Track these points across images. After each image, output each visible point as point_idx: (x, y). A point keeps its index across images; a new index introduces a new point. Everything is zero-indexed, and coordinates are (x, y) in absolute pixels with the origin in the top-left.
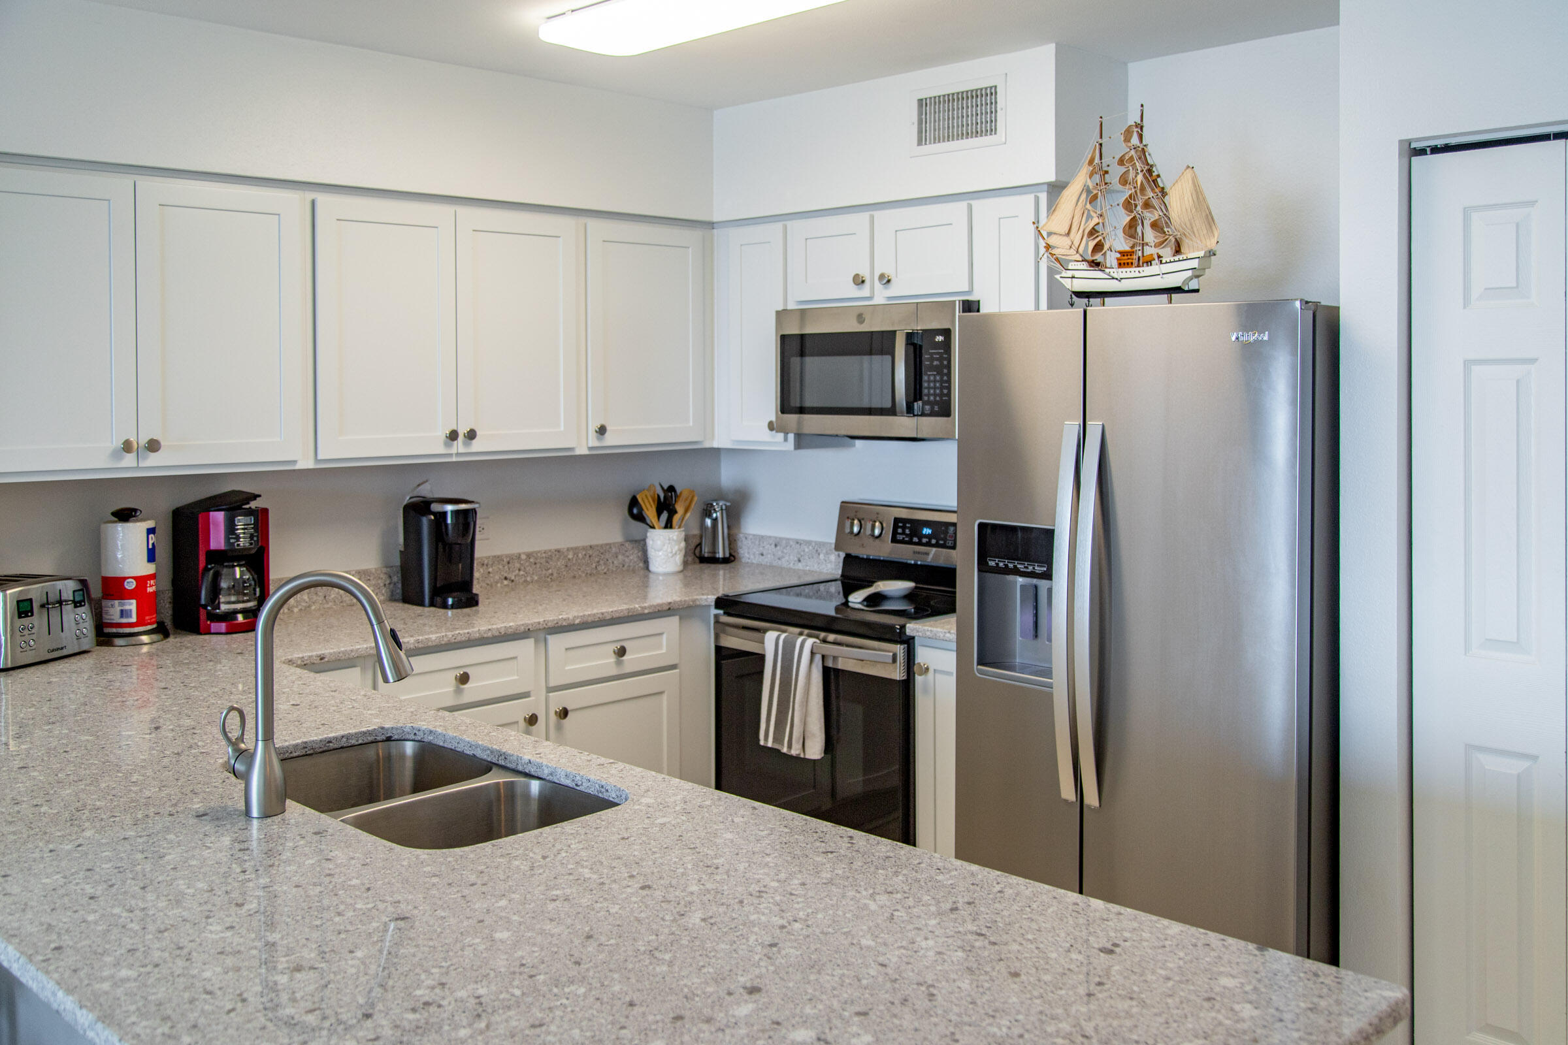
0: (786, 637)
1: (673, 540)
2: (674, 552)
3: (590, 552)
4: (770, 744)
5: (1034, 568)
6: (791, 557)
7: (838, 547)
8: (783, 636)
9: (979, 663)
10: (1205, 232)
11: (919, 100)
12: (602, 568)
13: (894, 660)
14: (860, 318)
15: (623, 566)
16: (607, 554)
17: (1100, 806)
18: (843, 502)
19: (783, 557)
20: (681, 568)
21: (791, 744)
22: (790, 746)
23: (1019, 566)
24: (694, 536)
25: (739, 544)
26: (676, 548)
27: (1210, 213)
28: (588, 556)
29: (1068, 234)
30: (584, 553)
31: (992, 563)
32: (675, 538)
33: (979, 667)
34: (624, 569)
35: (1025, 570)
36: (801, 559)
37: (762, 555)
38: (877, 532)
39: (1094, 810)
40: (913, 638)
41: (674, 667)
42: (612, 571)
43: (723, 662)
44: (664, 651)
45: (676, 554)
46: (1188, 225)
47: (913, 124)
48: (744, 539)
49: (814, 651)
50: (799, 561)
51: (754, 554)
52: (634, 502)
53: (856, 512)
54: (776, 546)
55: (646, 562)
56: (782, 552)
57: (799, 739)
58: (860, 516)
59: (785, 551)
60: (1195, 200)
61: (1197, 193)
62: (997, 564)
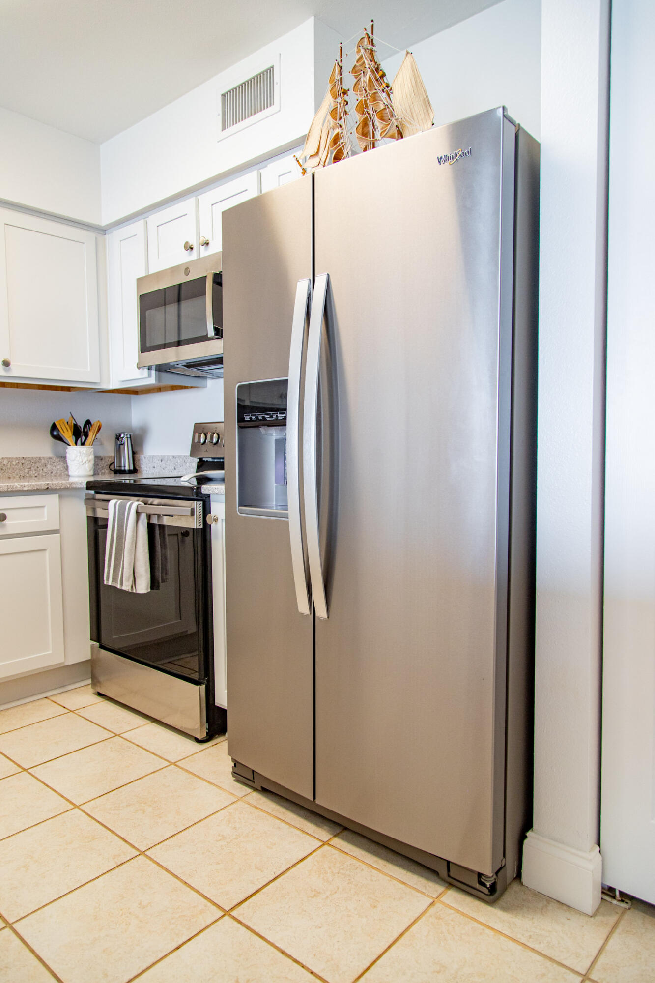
0: (121, 502)
1: (83, 453)
2: (84, 461)
3: (23, 461)
4: (110, 584)
5: (277, 416)
6: (171, 467)
7: (192, 454)
8: (120, 501)
9: (240, 505)
10: (423, 116)
11: (222, 95)
12: (33, 473)
13: (192, 513)
14: (187, 272)
15: (52, 473)
16: (37, 463)
17: (328, 617)
18: (196, 424)
19: (166, 468)
20: (92, 474)
21: (122, 583)
22: (122, 584)
23: (266, 417)
24: (110, 457)
25: (141, 462)
26: (86, 459)
27: (427, 98)
28: (20, 464)
29: (317, 153)
30: (17, 461)
31: (247, 418)
32: (84, 452)
33: (240, 508)
34: (52, 474)
35: (271, 419)
36: (176, 468)
37: (154, 468)
38: (215, 441)
39: (323, 621)
40: (209, 496)
41: (56, 532)
42: (42, 476)
43: (99, 530)
44: (46, 519)
45: (86, 462)
46: (409, 111)
47: (219, 115)
48: (144, 459)
49: (139, 511)
50: (175, 469)
51: (149, 468)
52: (54, 427)
53: (203, 428)
54: (162, 461)
55: (67, 469)
56: (166, 464)
57: (129, 578)
58: (205, 432)
59: (167, 463)
60: (414, 85)
61: (415, 78)
62: (251, 418)
